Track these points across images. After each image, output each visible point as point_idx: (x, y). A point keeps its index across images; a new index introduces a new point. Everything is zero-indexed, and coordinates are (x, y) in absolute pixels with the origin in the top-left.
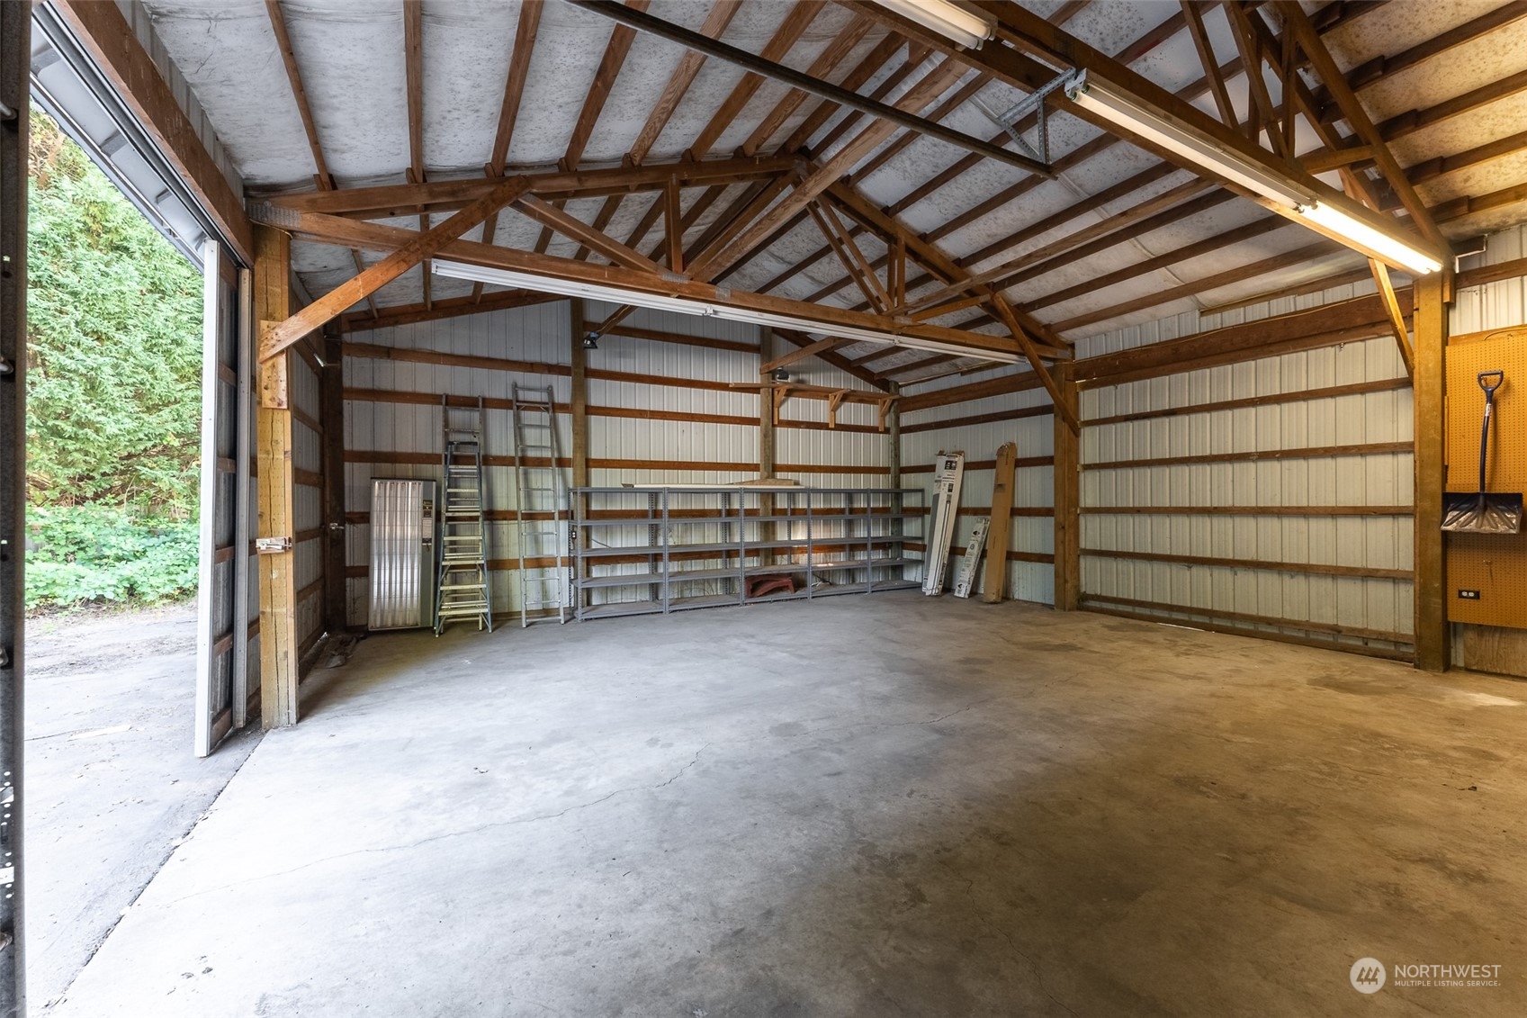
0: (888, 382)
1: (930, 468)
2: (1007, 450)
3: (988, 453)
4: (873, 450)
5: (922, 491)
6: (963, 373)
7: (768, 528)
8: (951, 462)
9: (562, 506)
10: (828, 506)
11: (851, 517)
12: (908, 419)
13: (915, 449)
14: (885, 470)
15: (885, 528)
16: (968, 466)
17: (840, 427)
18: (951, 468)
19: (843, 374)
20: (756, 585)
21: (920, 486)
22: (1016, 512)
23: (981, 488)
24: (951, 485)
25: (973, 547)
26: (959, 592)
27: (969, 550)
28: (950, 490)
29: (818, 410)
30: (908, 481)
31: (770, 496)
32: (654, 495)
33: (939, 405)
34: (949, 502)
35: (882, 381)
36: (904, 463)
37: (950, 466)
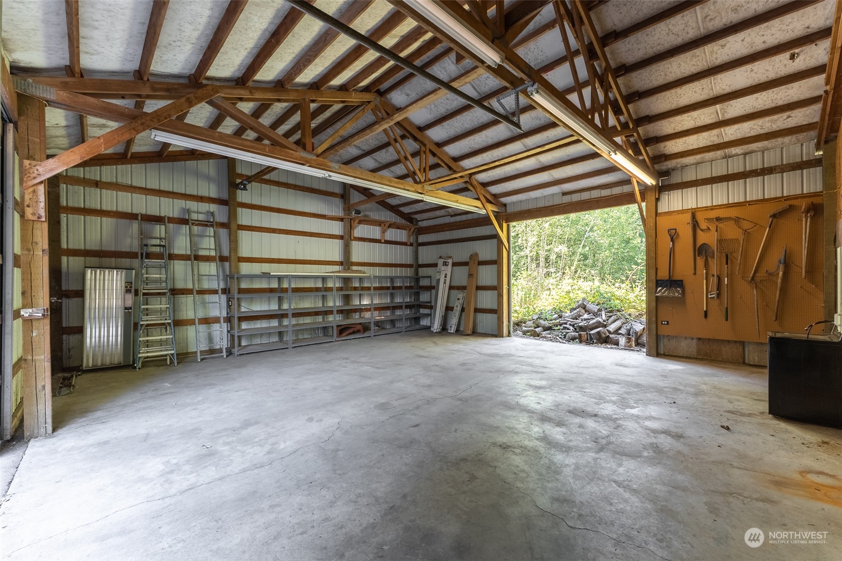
0: (412, 219)
1: (435, 265)
2: (474, 256)
3: (465, 258)
4: (403, 255)
5: (430, 277)
6: (452, 216)
7: (347, 298)
8: (446, 262)
9: (222, 286)
10: (380, 285)
11: (393, 291)
12: (422, 238)
13: (427, 255)
14: (410, 266)
15: (410, 297)
16: (455, 264)
17: (387, 242)
18: (446, 265)
19: (389, 213)
20: (343, 330)
21: (429, 274)
22: (479, 288)
23: (461, 276)
24: (446, 274)
25: (457, 306)
26: (451, 330)
27: (455, 308)
28: (446, 277)
29: (375, 232)
30: (423, 272)
31: (346, 280)
32: (280, 279)
33: (439, 232)
34: (445, 283)
35: (409, 218)
36: (420, 262)
37: (445, 264)
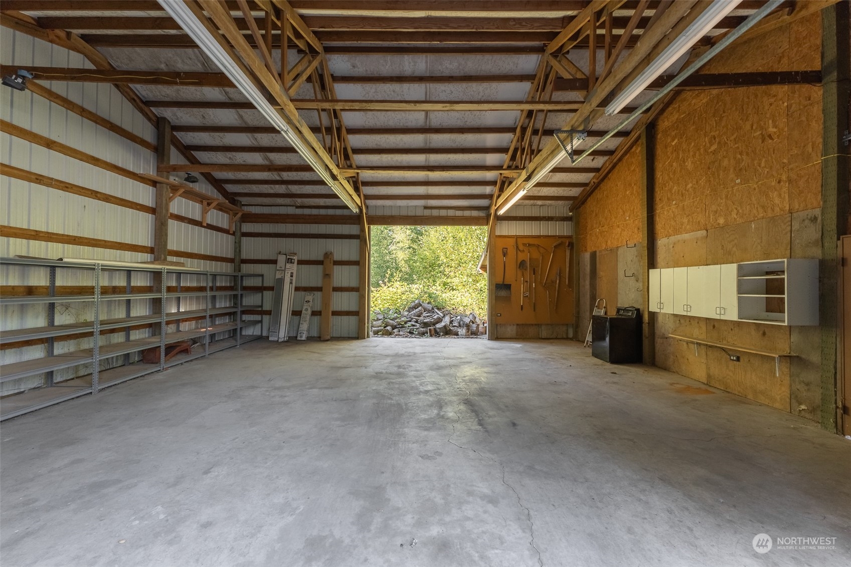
0: (235, 200)
1: (275, 262)
2: (327, 255)
3: (317, 255)
4: (222, 245)
5: (262, 276)
6: (297, 207)
7: (157, 304)
8: (292, 259)
10: (199, 285)
11: (214, 293)
12: (247, 227)
13: (252, 248)
14: (231, 260)
16: (300, 262)
17: (210, 227)
18: (291, 263)
19: (210, 187)
21: (260, 273)
22: (336, 289)
23: (312, 276)
24: (292, 274)
25: (307, 310)
26: (301, 337)
27: (304, 312)
28: (292, 276)
29: (192, 209)
30: (246, 268)
31: (157, 275)
33: (277, 223)
34: (291, 283)
35: (232, 198)
36: (244, 256)
37: (290, 261)
